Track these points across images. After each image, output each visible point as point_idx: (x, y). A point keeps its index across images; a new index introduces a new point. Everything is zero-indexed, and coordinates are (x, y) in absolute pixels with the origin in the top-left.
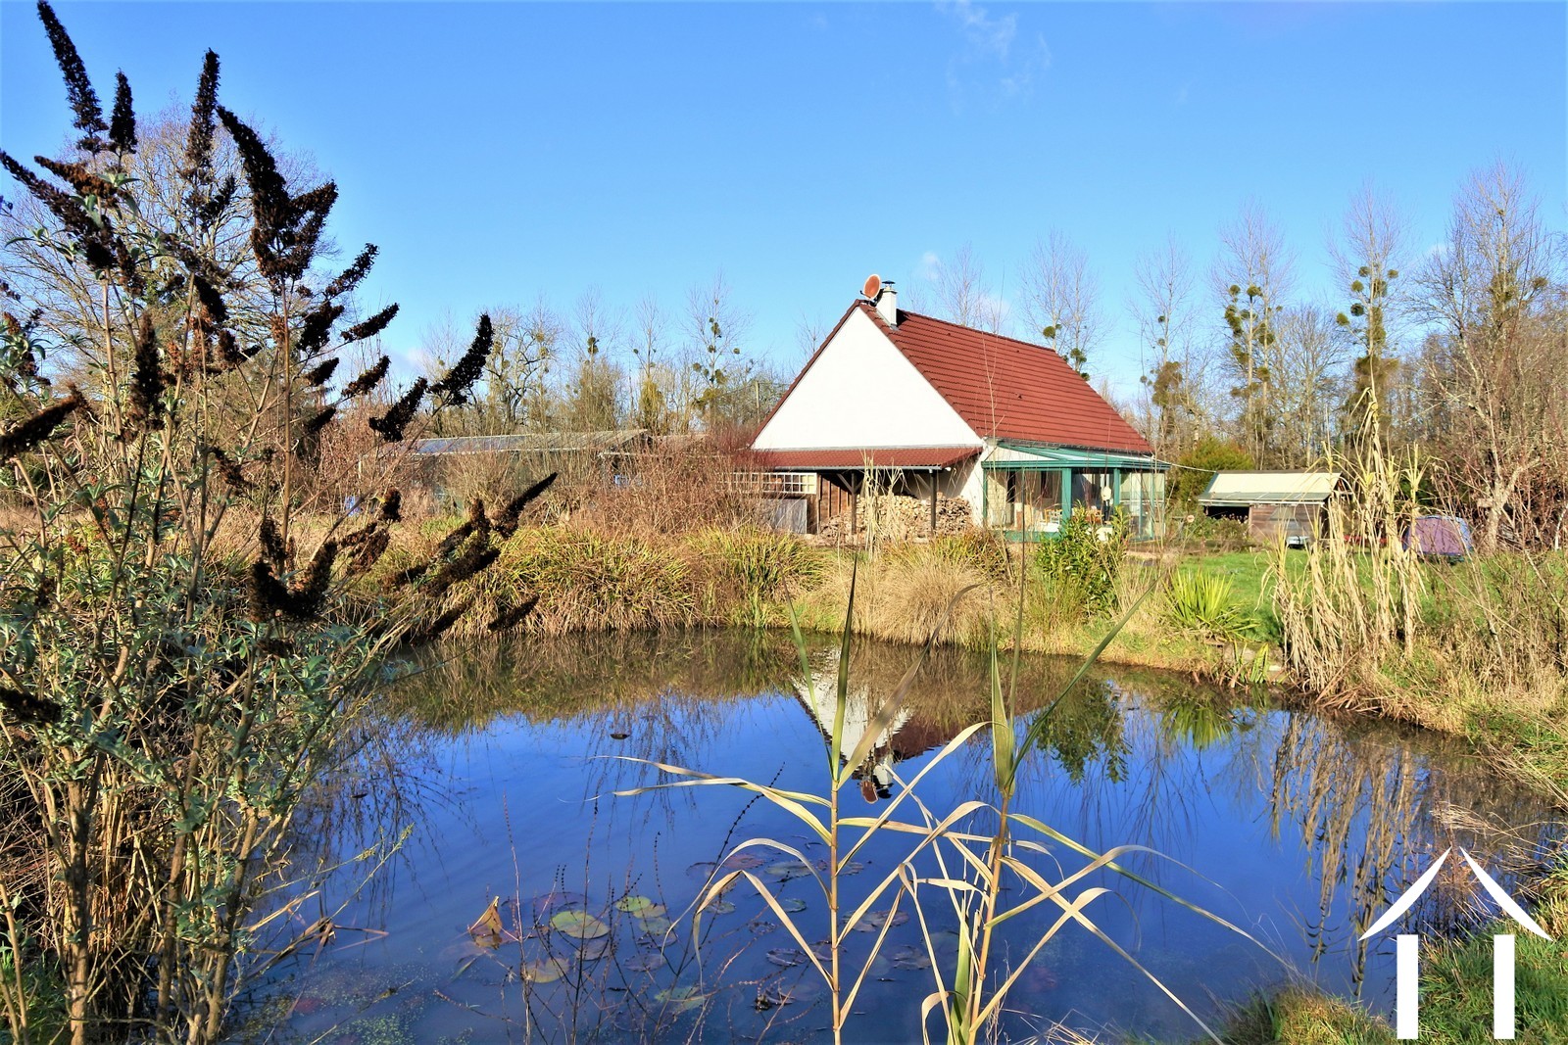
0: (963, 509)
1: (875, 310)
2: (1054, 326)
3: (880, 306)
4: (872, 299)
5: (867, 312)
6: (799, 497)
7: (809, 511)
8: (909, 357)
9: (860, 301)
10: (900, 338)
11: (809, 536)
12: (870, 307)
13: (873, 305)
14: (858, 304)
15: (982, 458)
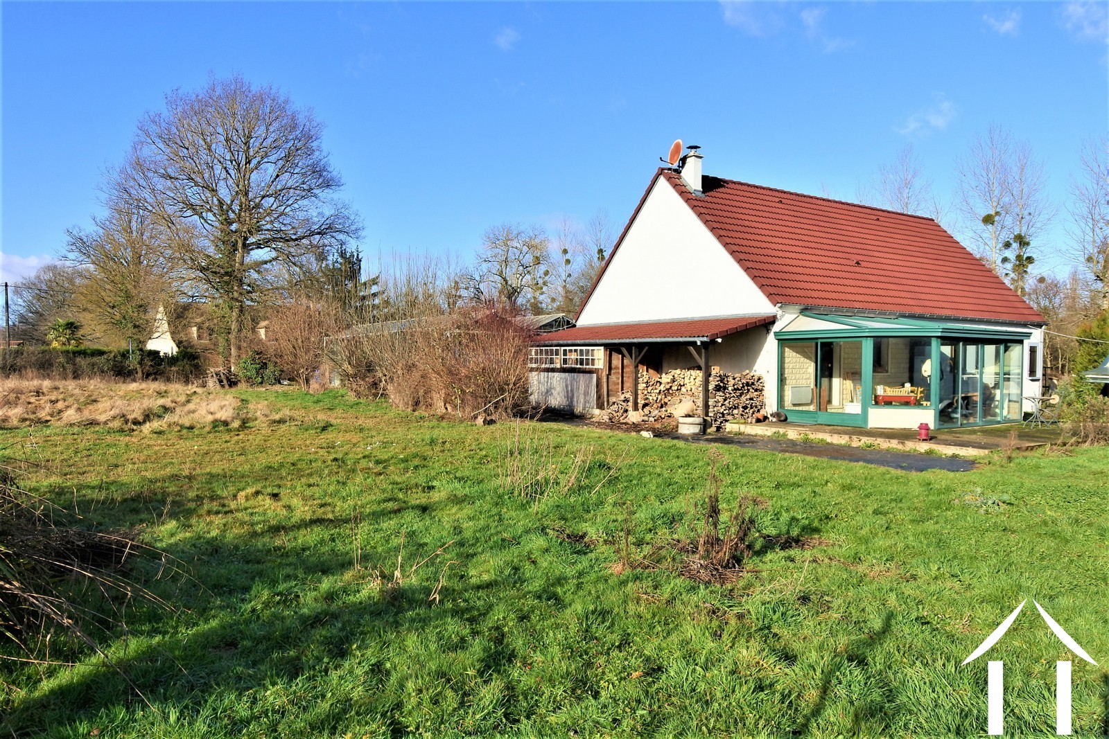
0: (754, 385)
1: (680, 178)
2: (993, 213)
3: (684, 173)
4: (675, 166)
5: (669, 179)
6: (590, 372)
7: (597, 386)
8: (706, 222)
9: (663, 169)
10: (700, 204)
11: (597, 412)
12: (673, 175)
13: (678, 172)
14: (661, 172)
15: (776, 328)
